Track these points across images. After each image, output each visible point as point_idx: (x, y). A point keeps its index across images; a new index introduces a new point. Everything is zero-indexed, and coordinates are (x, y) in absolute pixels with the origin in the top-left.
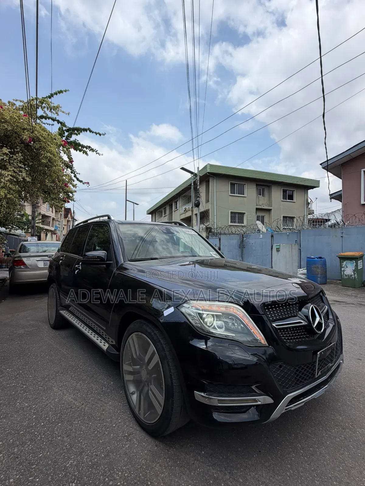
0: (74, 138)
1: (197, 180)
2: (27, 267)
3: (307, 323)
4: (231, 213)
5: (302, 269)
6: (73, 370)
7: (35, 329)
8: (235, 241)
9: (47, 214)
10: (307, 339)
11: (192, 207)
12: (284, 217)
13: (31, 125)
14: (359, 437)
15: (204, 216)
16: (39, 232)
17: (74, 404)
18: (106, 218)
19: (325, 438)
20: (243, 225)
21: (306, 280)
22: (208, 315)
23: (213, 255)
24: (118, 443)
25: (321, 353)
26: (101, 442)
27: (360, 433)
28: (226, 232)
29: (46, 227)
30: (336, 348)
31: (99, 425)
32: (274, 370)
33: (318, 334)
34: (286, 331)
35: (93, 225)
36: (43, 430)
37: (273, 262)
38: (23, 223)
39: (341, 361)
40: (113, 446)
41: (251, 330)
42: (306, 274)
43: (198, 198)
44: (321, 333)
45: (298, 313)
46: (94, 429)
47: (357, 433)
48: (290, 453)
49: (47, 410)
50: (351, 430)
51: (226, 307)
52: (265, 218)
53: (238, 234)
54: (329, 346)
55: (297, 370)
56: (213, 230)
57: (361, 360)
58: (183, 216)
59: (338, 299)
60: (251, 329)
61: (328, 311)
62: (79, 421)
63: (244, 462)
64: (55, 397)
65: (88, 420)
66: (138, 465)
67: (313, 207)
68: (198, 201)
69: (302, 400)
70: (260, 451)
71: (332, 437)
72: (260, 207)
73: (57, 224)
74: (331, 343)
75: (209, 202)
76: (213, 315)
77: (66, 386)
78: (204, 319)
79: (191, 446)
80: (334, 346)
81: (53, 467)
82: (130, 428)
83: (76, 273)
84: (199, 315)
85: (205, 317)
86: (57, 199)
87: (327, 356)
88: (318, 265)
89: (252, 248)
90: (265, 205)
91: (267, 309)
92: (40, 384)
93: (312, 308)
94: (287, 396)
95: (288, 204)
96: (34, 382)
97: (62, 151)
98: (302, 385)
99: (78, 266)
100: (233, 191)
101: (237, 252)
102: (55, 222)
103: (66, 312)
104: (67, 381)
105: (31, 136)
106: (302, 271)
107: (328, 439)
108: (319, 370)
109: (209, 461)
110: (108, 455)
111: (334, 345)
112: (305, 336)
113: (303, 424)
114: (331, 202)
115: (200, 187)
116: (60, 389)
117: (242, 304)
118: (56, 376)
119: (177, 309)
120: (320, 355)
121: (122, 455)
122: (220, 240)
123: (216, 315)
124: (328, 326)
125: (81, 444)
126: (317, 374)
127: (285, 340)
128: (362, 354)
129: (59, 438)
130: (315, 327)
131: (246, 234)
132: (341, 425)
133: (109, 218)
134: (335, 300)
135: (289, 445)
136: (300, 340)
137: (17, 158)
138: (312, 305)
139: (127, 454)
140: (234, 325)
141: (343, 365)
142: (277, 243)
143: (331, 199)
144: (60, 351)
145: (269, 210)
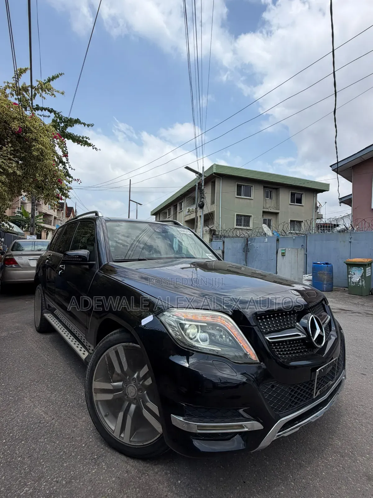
0: (69, 130)
1: (201, 181)
2: (19, 265)
3: (305, 336)
4: (237, 215)
5: (307, 275)
6: (50, 379)
7: (19, 332)
8: (239, 245)
9: (48, 213)
10: (305, 354)
11: (196, 208)
12: (291, 221)
13: (22, 114)
14: (359, 467)
15: (209, 218)
16: (39, 230)
17: (44, 418)
18: (94, 214)
19: (321, 467)
20: (248, 228)
21: (310, 287)
22: (191, 326)
23: (209, 257)
24: (85, 467)
25: (320, 370)
26: (65, 465)
27: (361, 462)
28: (231, 234)
29: (47, 226)
30: (338, 363)
31: (67, 444)
32: (265, 391)
33: (318, 348)
34: (282, 345)
35: (80, 222)
36: (3, 449)
37: (277, 267)
38: (24, 221)
39: (344, 378)
40: (78, 471)
41: (241, 344)
42: (311, 281)
43: (202, 199)
44: (321, 347)
45: (295, 324)
46: (60, 450)
47: (358, 462)
48: (279, 485)
49: (13, 424)
50: (350, 458)
51: (213, 317)
52: (271, 221)
53: (242, 237)
54: (330, 362)
55: (292, 391)
56: (217, 233)
57: (365, 375)
58: (188, 218)
59: (343, 307)
60: (240, 342)
61: (330, 321)
62: (45, 439)
63: (225, 495)
64: (24, 410)
65: (56, 438)
66: (102, 495)
67: (322, 211)
68: (202, 202)
69: (297, 424)
70: (245, 482)
71: (329, 466)
72: (267, 210)
73: (58, 223)
74: (332, 359)
75: (214, 203)
76: (197, 326)
77: (40, 397)
78: (186, 329)
79: (166, 474)
80: (336, 362)
81: (4, 496)
82: (101, 449)
83: (59, 274)
84: (180, 326)
85: (187, 327)
86: (51, 195)
87: (328, 373)
88: (323, 271)
89: (256, 252)
90: (272, 209)
91: (260, 319)
92: (12, 393)
93: (312, 318)
94: (279, 421)
95: (296, 207)
96: (6, 391)
97: (57, 144)
98: (298, 407)
99: (62, 266)
100: (239, 194)
101: (240, 255)
102: (57, 221)
103: (50, 315)
104: (41, 392)
105: (21, 125)
106: (307, 277)
107: (324, 468)
108: (318, 390)
109: (185, 493)
110: (70, 482)
111: (336, 360)
112: (303, 351)
113: (296, 449)
114: (340, 206)
115: (205, 188)
116: (32, 400)
117: (230, 313)
118: (30, 385)
119: (157, 317)
120: (319, 372)
121: (86, 483)
122: (224, 243)
123: (201, 326)
124: (330, 338)
125: (42, 468)
126: (316, 393)
127: (280, 356)
128: (366, 369)
129: (19, 459)
130: (315, 341)
131: (250, 237)
132: (340, 452)
133: (97, 214)
134: (340, 308)
135: (279, 476)
136: (297, 355)
137: (7, 150)
138: (312, 315)
139: (91, 481)
140: (222, 338)
141: (346, 381)
142: (282, 248)
143: (340, 203)
144: (41, 356)
145: (277, 214)
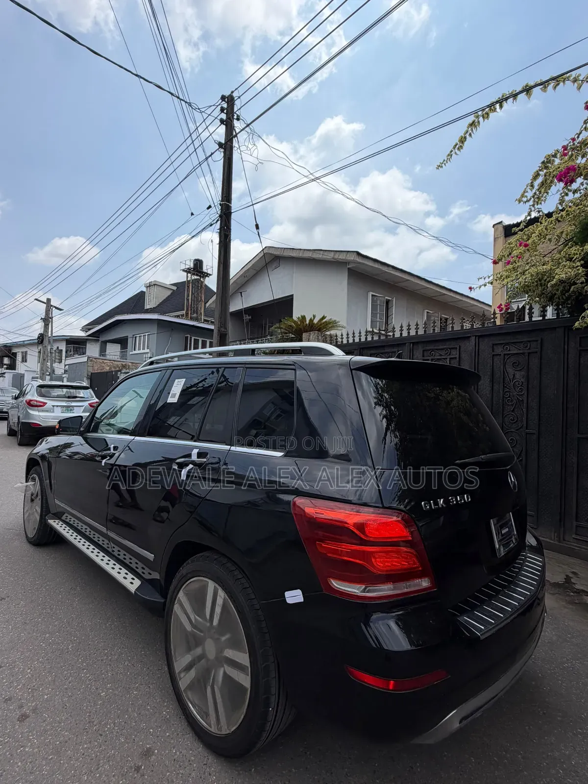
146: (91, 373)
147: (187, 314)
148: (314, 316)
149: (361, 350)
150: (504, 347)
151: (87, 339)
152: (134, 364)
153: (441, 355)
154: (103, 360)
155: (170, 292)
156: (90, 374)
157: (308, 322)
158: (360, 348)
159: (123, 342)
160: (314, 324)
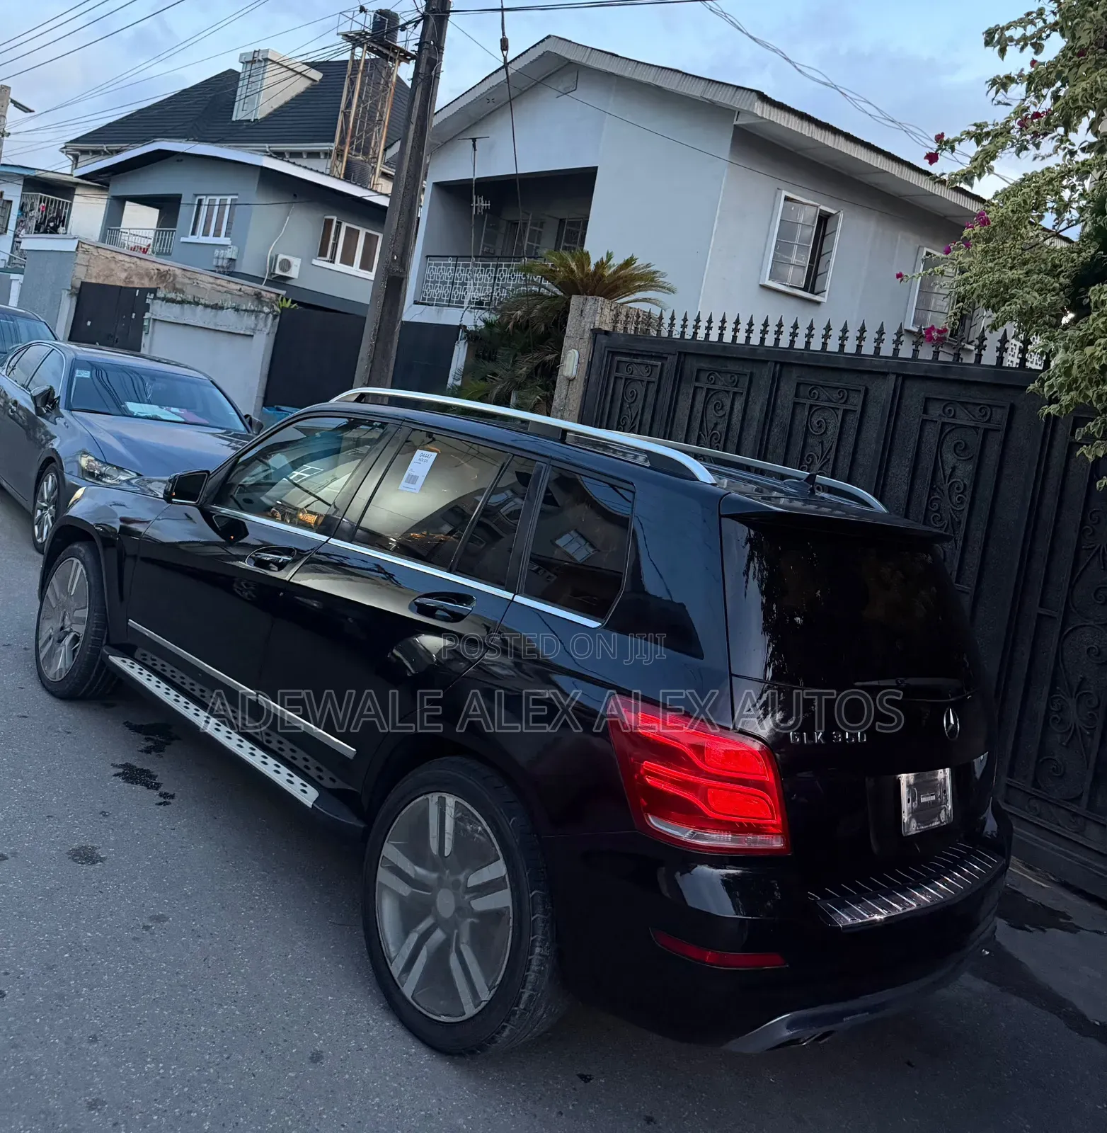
146: (82, 283)
147: (340, 154)
148: (609, 256)
149: (682, 356)
150: (944, 407)
151: (77, 184)
152: (188, 274)
153: (830, 400)
154: (114, 254)
155: (307, 83)
156: (78, 285)
157: (592, 267)
158: (680, 353)
159: (168, 206)
160: (603, 276)
